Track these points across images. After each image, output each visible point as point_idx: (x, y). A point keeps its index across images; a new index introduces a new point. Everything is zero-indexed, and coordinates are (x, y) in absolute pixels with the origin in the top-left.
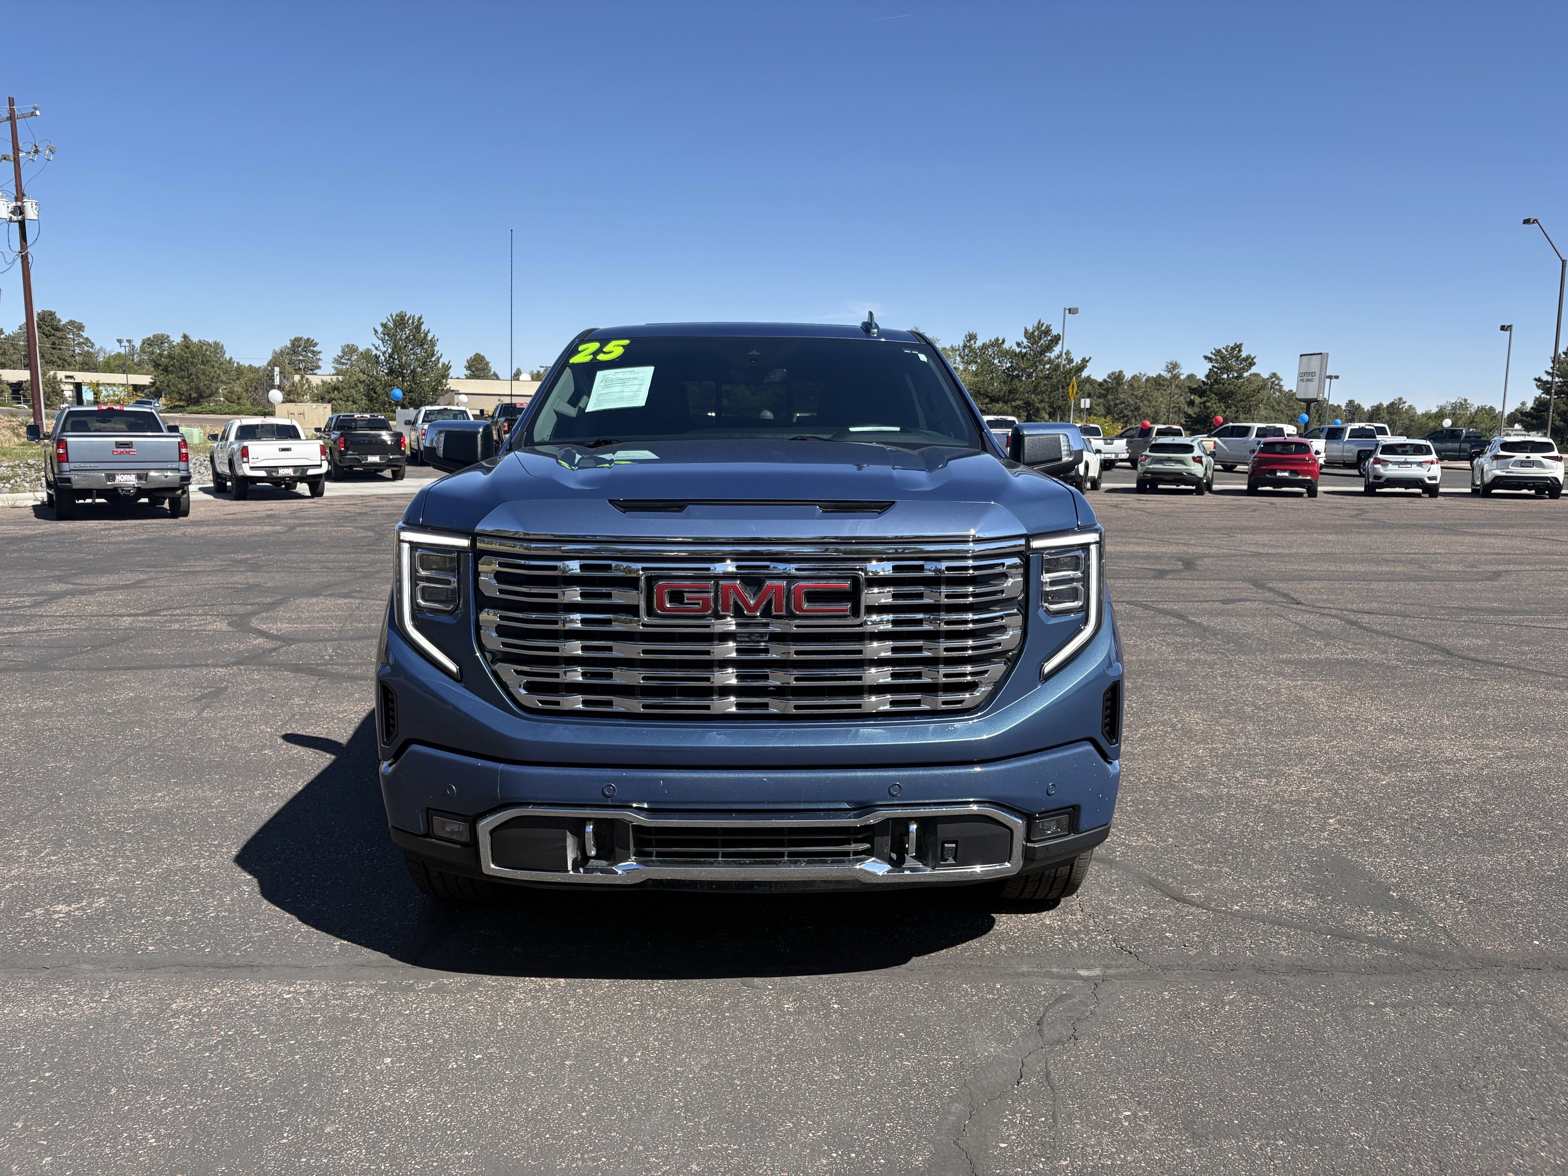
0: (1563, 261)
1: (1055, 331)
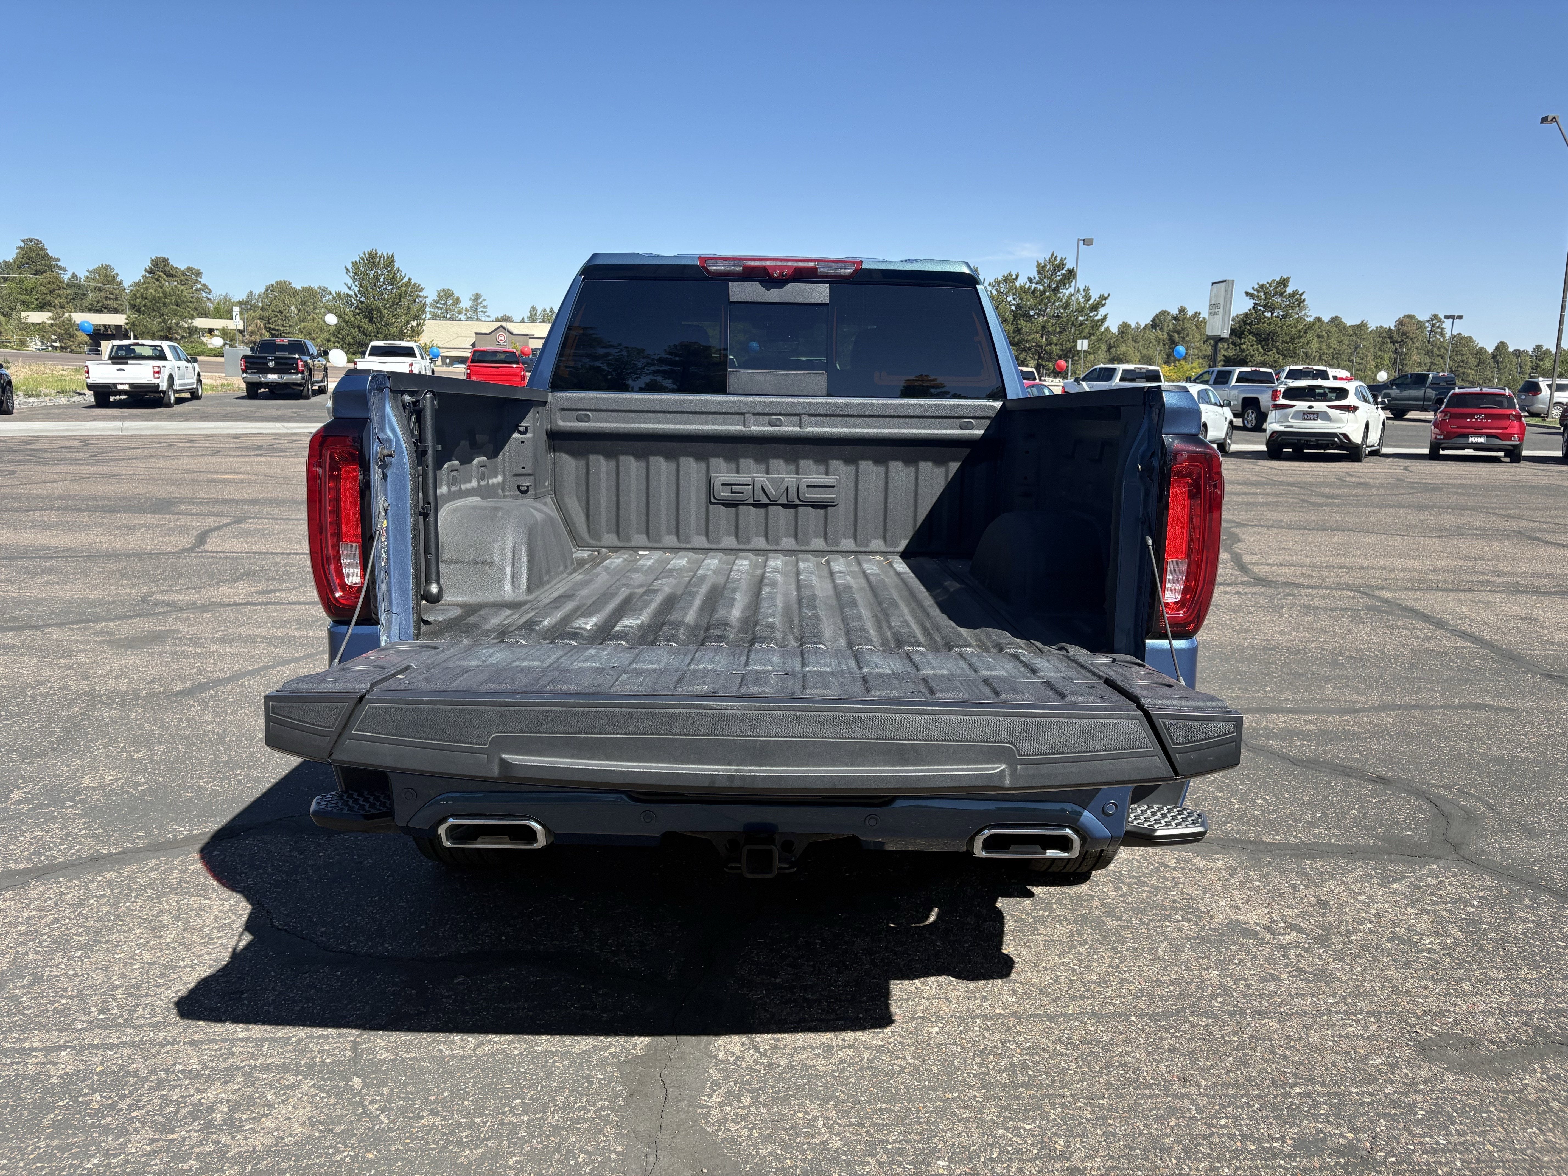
1: (1069, 265)
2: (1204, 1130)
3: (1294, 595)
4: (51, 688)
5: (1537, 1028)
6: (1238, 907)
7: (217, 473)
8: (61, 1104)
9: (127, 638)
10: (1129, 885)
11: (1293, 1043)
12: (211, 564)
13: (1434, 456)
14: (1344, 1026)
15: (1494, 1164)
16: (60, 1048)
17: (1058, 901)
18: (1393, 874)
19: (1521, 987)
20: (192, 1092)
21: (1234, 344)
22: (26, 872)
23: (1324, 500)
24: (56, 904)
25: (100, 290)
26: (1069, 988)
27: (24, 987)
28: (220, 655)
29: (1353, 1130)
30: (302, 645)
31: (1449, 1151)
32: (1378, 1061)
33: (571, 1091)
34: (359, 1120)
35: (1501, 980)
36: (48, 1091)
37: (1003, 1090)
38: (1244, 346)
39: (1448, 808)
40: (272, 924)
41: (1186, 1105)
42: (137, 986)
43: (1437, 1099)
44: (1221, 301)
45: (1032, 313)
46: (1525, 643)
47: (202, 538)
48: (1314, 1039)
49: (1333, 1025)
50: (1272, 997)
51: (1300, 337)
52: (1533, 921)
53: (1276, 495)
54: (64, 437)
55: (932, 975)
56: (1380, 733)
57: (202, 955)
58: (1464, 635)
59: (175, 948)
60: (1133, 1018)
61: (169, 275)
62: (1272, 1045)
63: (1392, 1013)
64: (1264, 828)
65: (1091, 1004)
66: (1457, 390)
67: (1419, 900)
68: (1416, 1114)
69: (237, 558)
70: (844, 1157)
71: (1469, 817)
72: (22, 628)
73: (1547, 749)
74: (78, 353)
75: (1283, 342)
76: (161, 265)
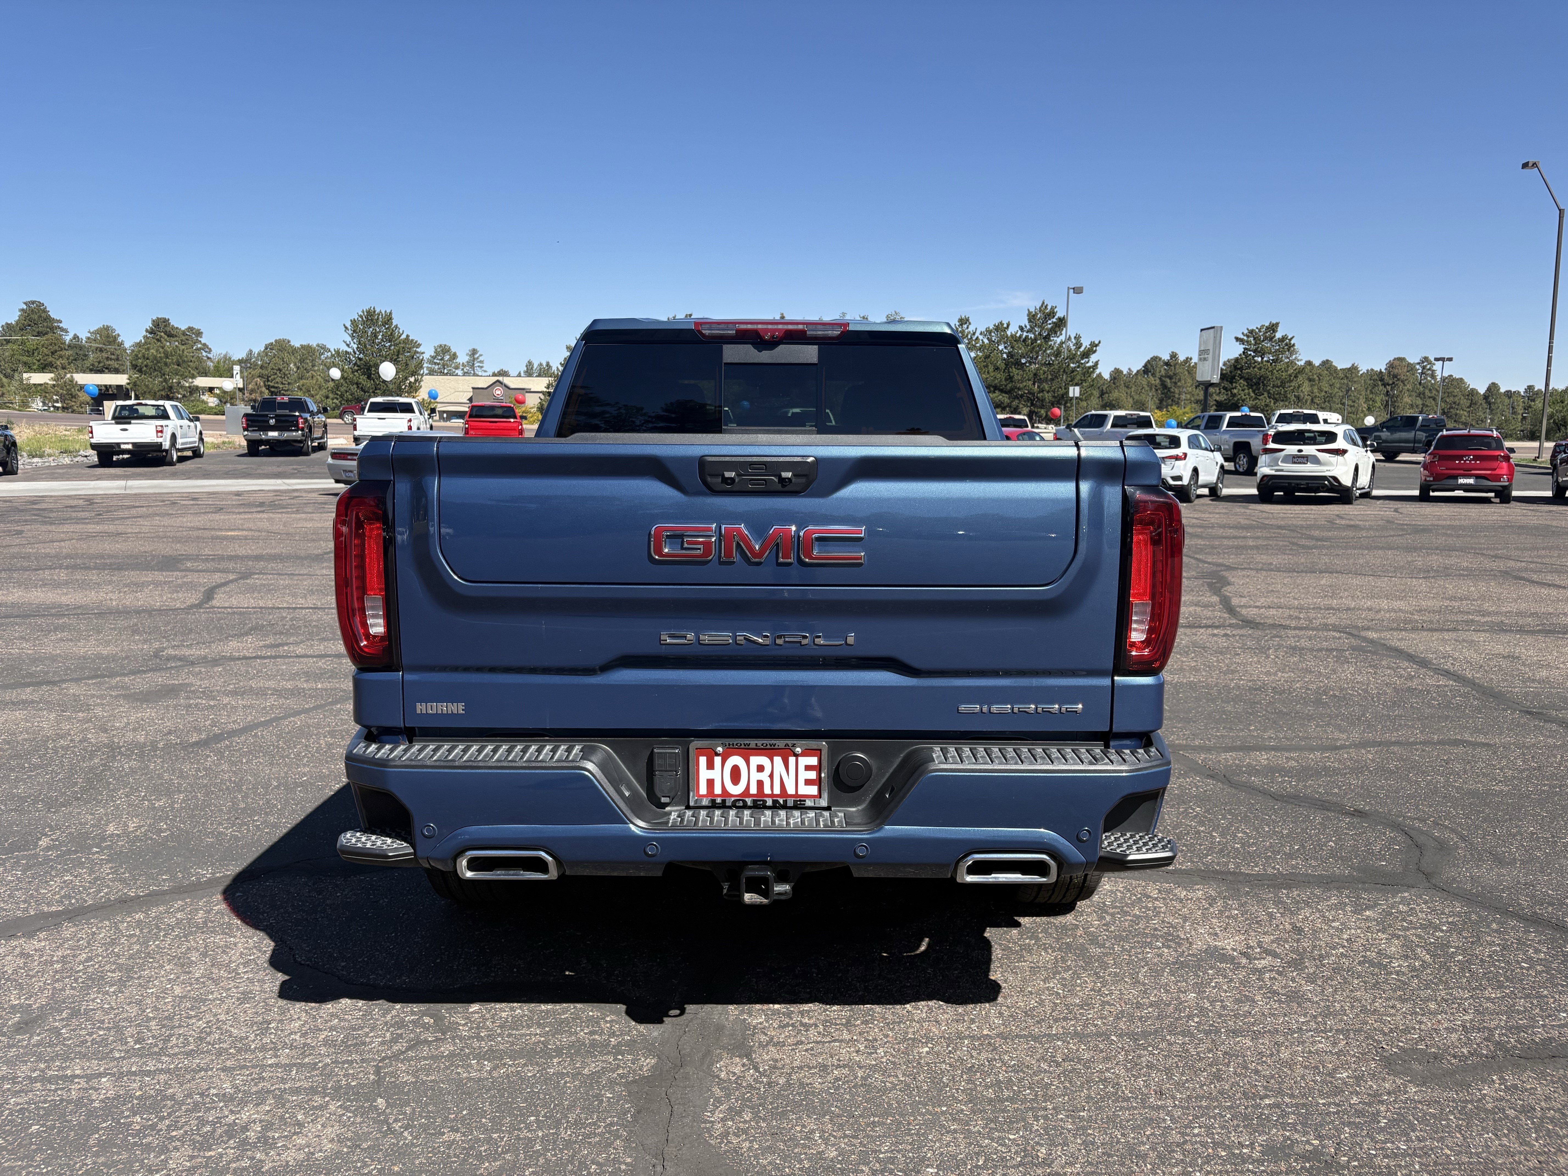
0: (1560, 210)
1: (1060, 314)
2: (1178, 1138)
3: (1281, 637)
4: (71, 740)
5: (1498, 1043)
6: (1216, 934)
7: (220, 530)
8: (104, 1125)
9: (142, 692)
10: (1113, 915)
11: (1264, 1059)
12: (219, 619)
13: (1424, 497)
14: (1313, 1043)
15: (1451, 1166)
16: (100, 1075)
17: (1045, 931)
18: (1366, 902)
19: (1485, 1006)
20: (227, 1113)
21: (1225, 388)
22: (57, 914)
23: (1314, 542)
24: (88, 943)
25: (101, 350)
26: (1053, 1011)
27: (63, 1020)
28: (233, 707)
29: (1319, 1137)
30: (311, 696)
31: (1409, 1155)
32: (1345, 1075)
33: (582, 1109)
34: (384, 1137)
35: (1466, 999)
36: (91, 1114)
37: (989, 1105)
38: (1235, 391)
39: (1421, 839)
40: (295, 959)
41: (1161, 1116)
42: (170, 1018)
43: (1399, 1108)
44: (1211, 347)
45: (1023, 361)
46: (1507, 680)
47: (209, 594)
48: (1285, 1054)
49: (1304, 1042)
50: (1246, 1017)
51: (1291, 381)
52: (1499, 945)
53: (1267, 538)
54: (68, 496)
55: (923, 1000)
56: (1358, 769)
57: (230, 989)
58: (1447, 673)
59: (204, 983)
60: (1113, 1037)
61: (170, 335)
62: (1245, 1061)
63: (1360, 1031)
64: (1243, 860)
65: (1073, 1025)
66: (1445, 433)
67: (1390, 926)
68: (1379, 1122)
69: (244, 613)
70: (839, 1166)
71: (1442, 847)
72: (39, 684)
73: (1521, 783)
74: (79, 413)
75: (1274, 386)
76: (162, 326)
